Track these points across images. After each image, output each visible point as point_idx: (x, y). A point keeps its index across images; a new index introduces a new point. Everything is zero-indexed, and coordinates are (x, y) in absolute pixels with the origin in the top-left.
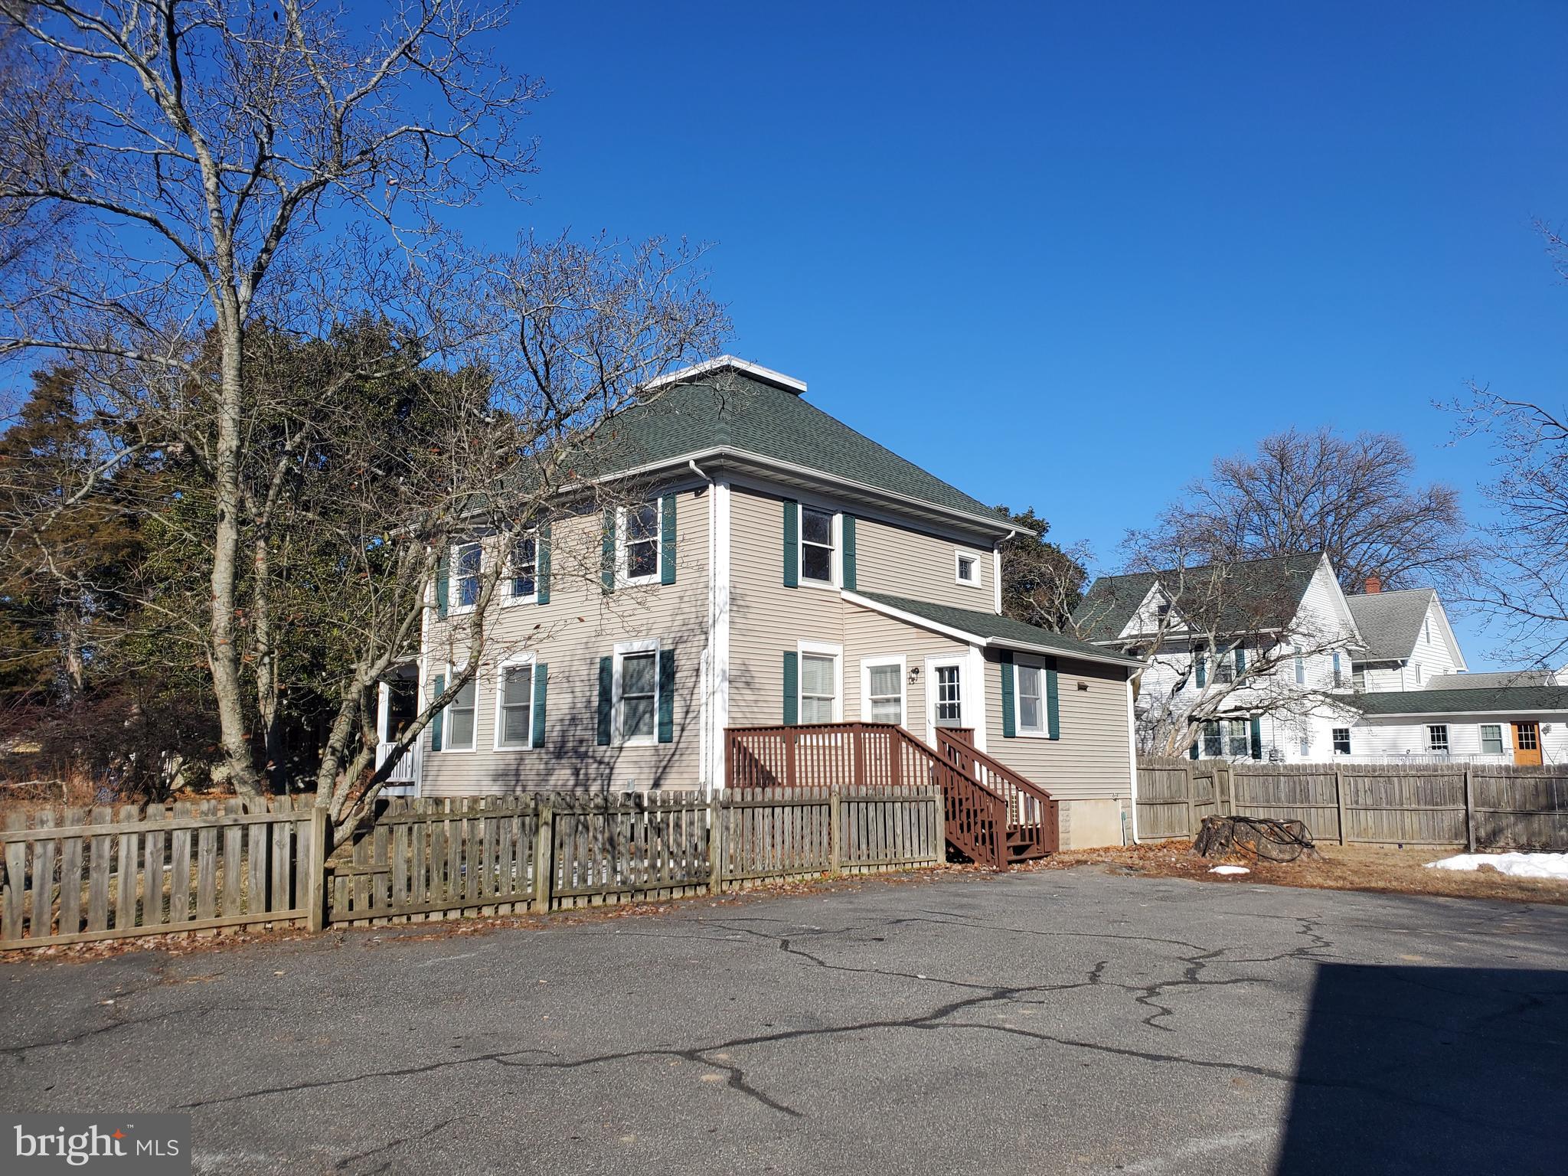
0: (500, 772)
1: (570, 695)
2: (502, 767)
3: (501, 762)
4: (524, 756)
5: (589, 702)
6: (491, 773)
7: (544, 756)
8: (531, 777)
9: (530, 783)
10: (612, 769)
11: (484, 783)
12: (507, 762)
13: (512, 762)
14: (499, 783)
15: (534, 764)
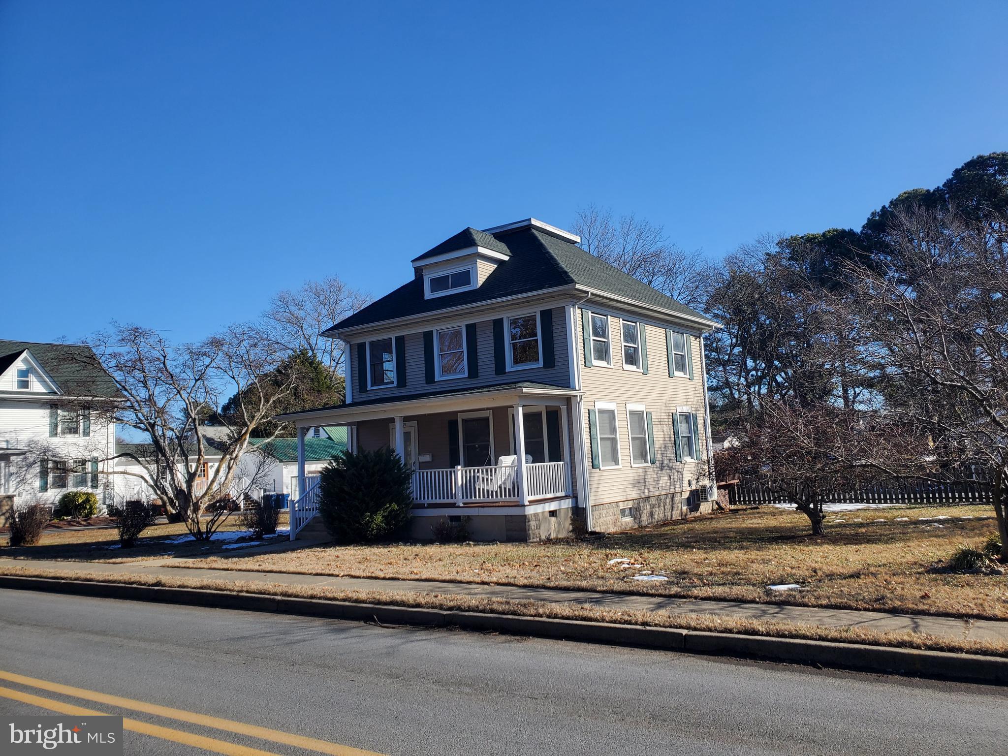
0: (636, 481)
1: (662, 433)
2: (636, 478)
3: (635, 475)
4: (647, 470)
5: (670, 437)
6: (631, 482)
7: (655, 469)
8: (651, 483)
9: (651, 487)
10: (682, 475)
11: (628, 489)
12: (638, 474)
13: (641, 474)
14: (636, 488)
15: (651, 475)
